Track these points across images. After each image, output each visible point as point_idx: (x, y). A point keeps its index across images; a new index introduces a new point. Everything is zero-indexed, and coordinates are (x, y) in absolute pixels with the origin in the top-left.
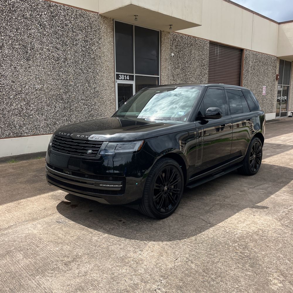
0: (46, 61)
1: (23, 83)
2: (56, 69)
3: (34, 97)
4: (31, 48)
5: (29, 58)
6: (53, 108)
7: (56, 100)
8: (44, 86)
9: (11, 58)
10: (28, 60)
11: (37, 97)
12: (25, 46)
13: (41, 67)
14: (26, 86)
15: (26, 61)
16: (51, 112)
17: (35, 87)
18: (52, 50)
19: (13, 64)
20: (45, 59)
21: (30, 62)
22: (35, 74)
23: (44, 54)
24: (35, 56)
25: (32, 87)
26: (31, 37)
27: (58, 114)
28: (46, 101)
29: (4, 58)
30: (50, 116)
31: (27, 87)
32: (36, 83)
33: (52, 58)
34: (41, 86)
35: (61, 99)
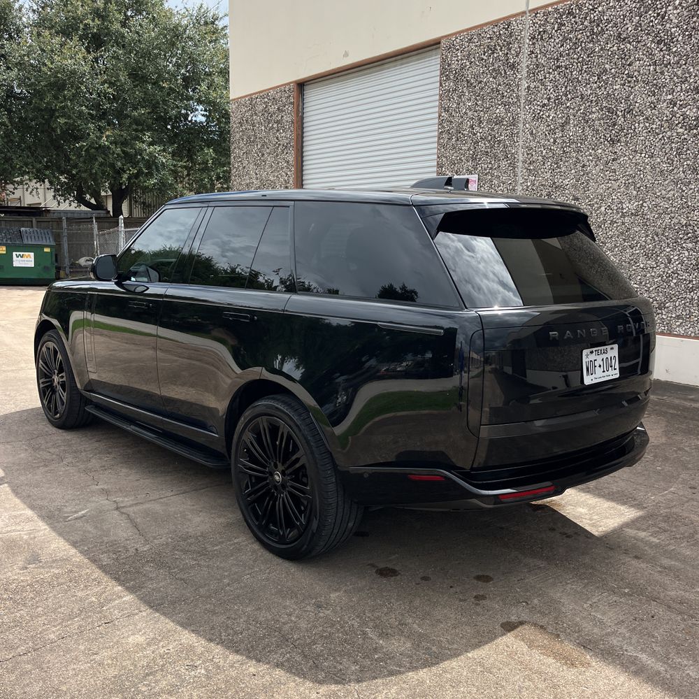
0: (661, 136)
1: (595, 200)
2: (689, 152)
3: (616, 232)
4: (625, 110)
5: (617, 136)
6: (662, 263)
7: (673, 241)
8: (645, 204)
9: (579, 145)
10: (613, 142)
11: (622, 233)
12: (611, 111)
13: (643, 155)
14: (600, 207)
15: (608, 145)
16: (653, 274)
17: (623, 209)
18: (685, 100)
19: (580, 158)
20: (657, 131)
21: (618, 148)
22: (627, 173)
23: (657, 118)
24: (633, 127)
25: (615, 208)
26: (629, 82)
27: (675, 281)
28: (644, 244)
29: (565, 149)
30: (649, 285)
31: (603, 209)
32: (625, 199)
33: (679, 123)
34: (636, 203)
35: (689, 238)
